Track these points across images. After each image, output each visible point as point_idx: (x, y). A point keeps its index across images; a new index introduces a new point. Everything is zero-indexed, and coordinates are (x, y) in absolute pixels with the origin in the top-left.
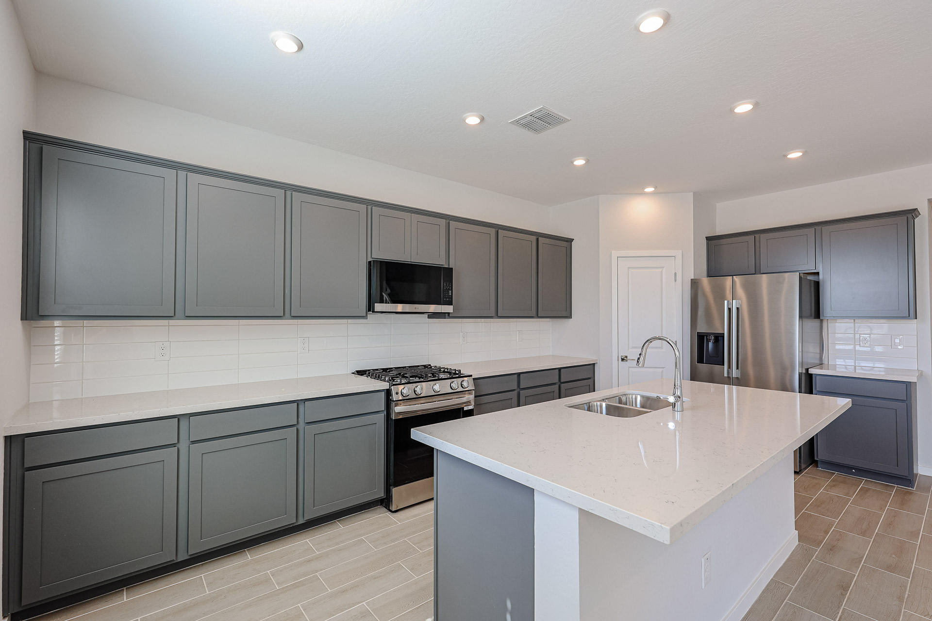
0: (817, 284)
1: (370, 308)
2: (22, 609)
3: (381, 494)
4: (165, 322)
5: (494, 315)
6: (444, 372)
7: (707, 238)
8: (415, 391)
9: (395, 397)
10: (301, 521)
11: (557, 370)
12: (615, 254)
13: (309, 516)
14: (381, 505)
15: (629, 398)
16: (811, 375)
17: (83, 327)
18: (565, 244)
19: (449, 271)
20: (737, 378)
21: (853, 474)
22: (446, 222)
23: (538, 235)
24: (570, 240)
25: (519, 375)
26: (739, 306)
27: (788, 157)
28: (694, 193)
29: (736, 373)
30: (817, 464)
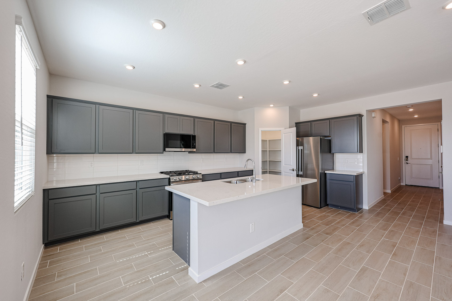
0: (330, 141)
1: (164, 150)
2: (49, 242)
3: (167, 214)
4: (92, 155)
5: (213, 152)
6: (191, 172)
7: (296, 123)
8: (179, 178)
9: (171, 180)
10: (138, 221)
11: (237, 172)
12: (260, 129)
13: (141, 219)
14: (167, 218)
15: (248, 180)
16: (326, 173)
17: (65, 156)
18: (243, 125)
19: (194, 137)
20: (301, 175)
21: (339, 208)
22: (193, 119)
23: (231, 123)
24: (245, 124)
25: (221, 173)
26: (302, 148)
27: (314, 95)
28: (289, 107)
29: (301, 173)
30: (328, 205)
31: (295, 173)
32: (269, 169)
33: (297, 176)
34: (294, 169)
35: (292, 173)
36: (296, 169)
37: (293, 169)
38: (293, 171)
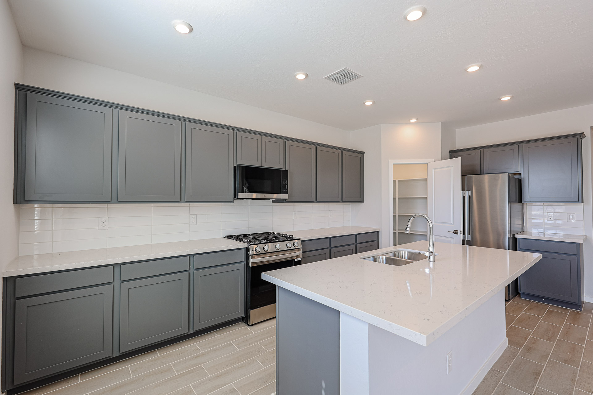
0: (520, 181)
1: (236, 196)
2: (14, 388)
3: (243, 314)
4: (105, 205)
5: (314, 201)
6: (283, 236)
7: (450, 151)
8: (264, 249)
9: (251, 253)
10: (192, 331)
11: (355, 236)
12: (392, 162)
13: (196, 328)
14: (242, 321)
15: (400, 253)
16: (516, 238)
17: (53, 208)
18: (359, 155)
19: (286, 173)
20: (469, 240)
21: (543, 301)
22: (284, 141)
23: (343, 150)
24: (363, 153)
25: (330, 238)
26: (470, 194)
27: (502, 100)
28: (442, 123)
29: (468, 237)
30: (520, 295)
31: (460, 237)
32: (399, 230)
33: (463, 243)
34: (457, 231)
35: (454, 238)
36: (461, 231)
37: (455, 231)
38: (457, 233)
